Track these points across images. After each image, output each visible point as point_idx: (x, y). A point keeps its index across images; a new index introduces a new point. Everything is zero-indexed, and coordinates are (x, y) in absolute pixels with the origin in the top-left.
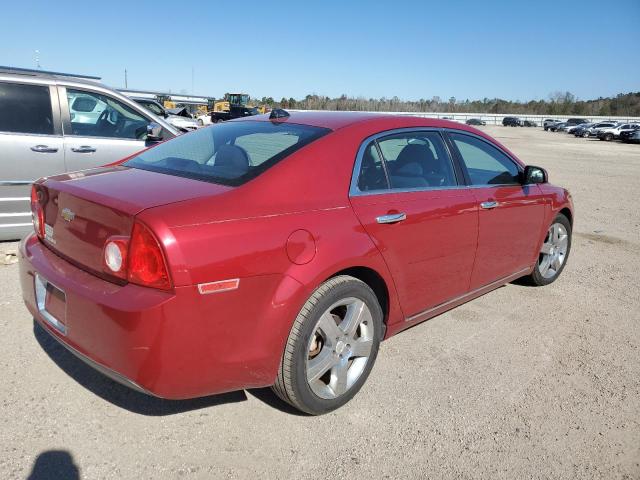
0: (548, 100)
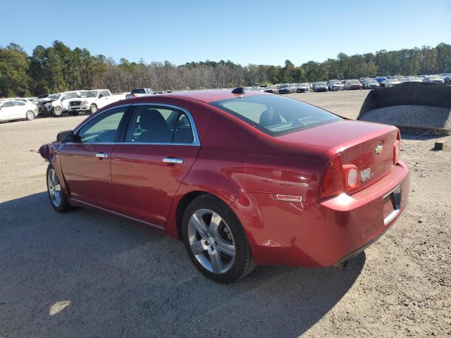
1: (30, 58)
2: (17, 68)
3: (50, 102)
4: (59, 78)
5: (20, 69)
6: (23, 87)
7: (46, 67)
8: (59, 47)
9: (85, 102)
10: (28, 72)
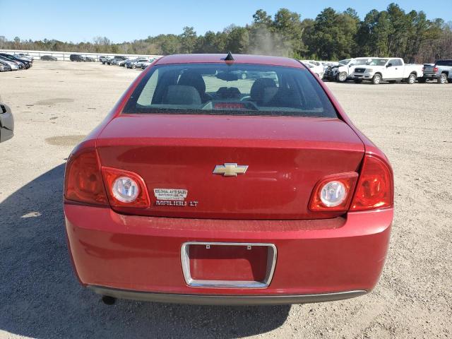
0: (93, 43)
1: (362, 23)
2: (346, 33)
3: (338, 67)
4: (383, 44)
5: (349, 34)
6: (346, 52)
7: (374, 32)
8: (393, 10)
9: (370, 70)
10: (354, 36)
